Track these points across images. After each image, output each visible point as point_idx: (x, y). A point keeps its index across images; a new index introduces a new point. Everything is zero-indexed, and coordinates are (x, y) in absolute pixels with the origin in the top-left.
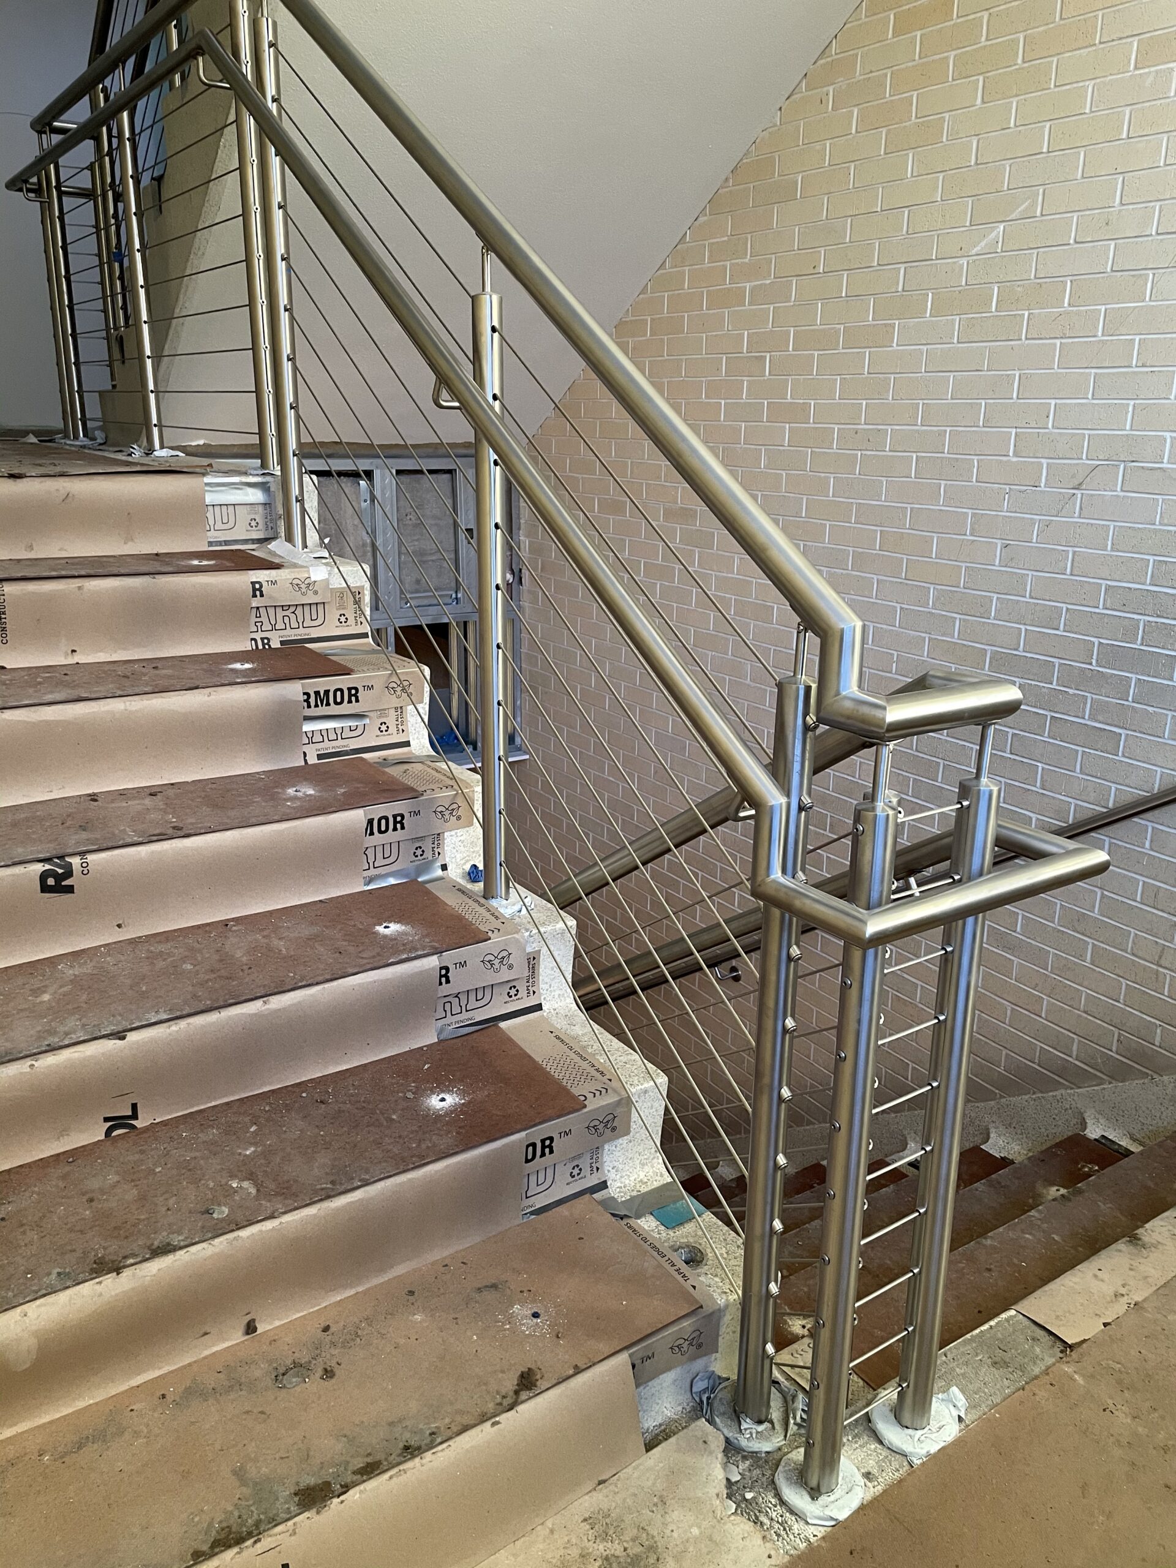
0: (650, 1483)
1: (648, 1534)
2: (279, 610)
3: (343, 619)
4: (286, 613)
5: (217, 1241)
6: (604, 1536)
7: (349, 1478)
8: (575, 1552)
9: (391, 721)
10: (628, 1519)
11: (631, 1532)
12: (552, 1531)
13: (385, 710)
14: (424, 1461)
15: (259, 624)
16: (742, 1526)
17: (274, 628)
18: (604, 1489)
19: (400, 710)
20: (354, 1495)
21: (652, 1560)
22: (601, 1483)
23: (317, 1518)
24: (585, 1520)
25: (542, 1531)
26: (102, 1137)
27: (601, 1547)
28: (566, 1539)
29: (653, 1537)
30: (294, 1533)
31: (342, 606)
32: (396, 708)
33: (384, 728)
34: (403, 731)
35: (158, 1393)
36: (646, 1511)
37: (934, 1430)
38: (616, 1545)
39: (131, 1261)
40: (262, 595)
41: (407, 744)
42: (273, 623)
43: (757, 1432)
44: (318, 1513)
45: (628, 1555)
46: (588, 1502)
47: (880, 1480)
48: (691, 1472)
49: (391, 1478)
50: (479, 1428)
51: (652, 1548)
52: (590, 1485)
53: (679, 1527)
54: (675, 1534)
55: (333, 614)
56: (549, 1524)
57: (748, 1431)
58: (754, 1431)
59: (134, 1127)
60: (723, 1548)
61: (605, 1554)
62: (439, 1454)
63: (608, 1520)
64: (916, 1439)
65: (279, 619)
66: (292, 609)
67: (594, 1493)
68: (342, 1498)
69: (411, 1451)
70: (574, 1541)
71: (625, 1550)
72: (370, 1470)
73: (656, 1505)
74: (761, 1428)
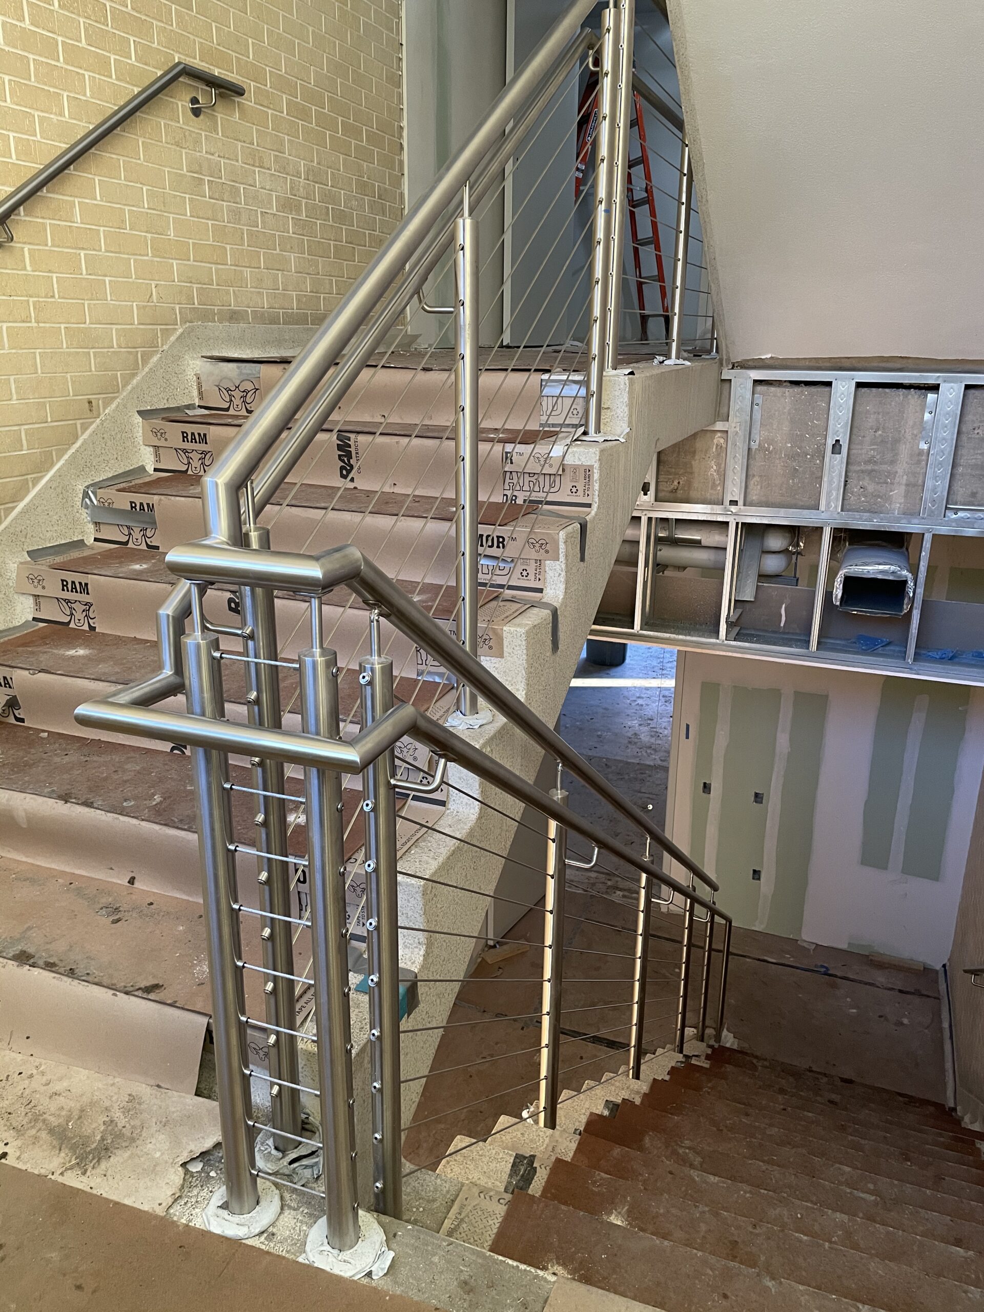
0: (173, 1109)
1: (141, 1132)
2: (526, 476)
3: (574, 490)
4: (531, 479)
5: (109, 814)
6: (126, 1111)
7: (41, 963)
8: (107, 1103)
9: (531, 570)
10: (145, 1115)
11: (137, 1122)
12: (113, 1085)
13: (527, 559)
14: (72, 983)
15: (511, 485)
16: (177, 1177)
17: (521, 490)
18: (155, 1091)
19: (539, 562)
20: (36, 971)
21: (124, 1144)
22: (158, 1086)
23: (15, 968)
24: (129, 1095)
25: (110, 1080)
26: (169, 751)
27: (118, 1115)
28: (112, 1094)
29: (141, 1136)
30: (4, 967)
31: (574, 479)
32: (536, 560)
33: (525, 573)
34: (539, 580)
35: (72, 880)
36: (154, 1120)
37: (340, 1258)
38: (123, 1121)
39: (73, 800)
40: (512, 463)
41: (540, 591)
42: (522, 485)
43: (270, 1153)
44: (18, 966)
45: (121, 1131)
46: (143, 1089)
47: (272, 1245)
48: (197, 1126)
49: (54, 978)
50: (105, 990)
51: (133, 1140)
52: (153, 1082)
53: (155, 1144)
54: (149, 1146)
55: (567, 484)
56: (117, 1080)
57: (266, 1147)
58: (269, 1150)
59: (184, 753)
60: (153, 1175)
61: (115, 1119)
62: (81, 986)
63: (137, 1106)
64: (322, 1248)
65: (526, 483)
66: (536, 476)
67: (149, 1088)
68: (31, 968)
69: (71, 973)
70: (114, 1099)
71: (124, 1127)
72: (50, 966)
73: (161, 1122)
74: (274, 1152)
